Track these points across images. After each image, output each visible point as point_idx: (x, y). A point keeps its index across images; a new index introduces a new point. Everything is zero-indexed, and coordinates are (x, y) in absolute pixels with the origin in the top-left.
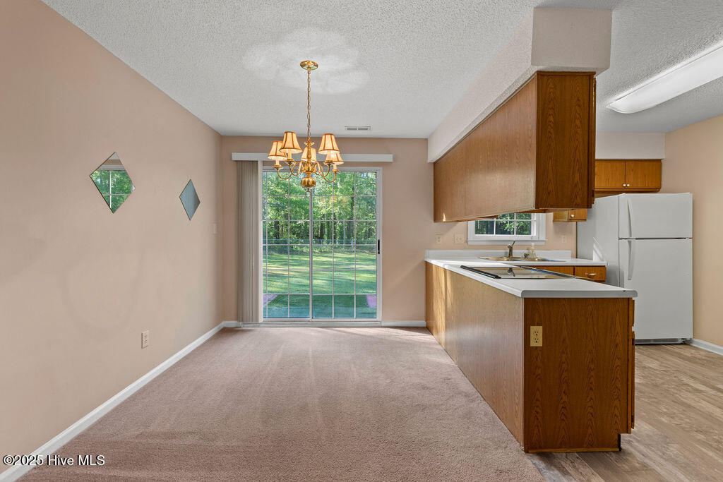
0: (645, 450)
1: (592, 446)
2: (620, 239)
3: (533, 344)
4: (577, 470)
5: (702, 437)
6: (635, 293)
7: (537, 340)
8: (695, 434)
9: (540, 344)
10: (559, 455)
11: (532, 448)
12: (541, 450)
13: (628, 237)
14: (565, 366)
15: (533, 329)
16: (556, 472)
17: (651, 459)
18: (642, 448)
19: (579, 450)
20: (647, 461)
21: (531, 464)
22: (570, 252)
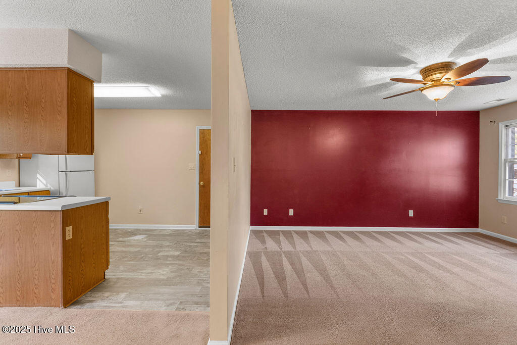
0: (114, 274)
1: (95, 285)
2: (59, 172)
3: (67, 238)
4: (96, 297)
5: (126, 259)
6: (110, 198)
7: (69, 236)
8: (123, 259)
9: (71, 237)
10: (82, 298)
11: (67, 304)
12: (72, 302)
13: (65, 170)
14: (83, 246)
15: (67, 229)
16: (88, 304)
17: (118, 275)
18: (111, 274)
19: (89, 290)
20: (117, 277)
21: (74, 310)
22: (14, 182)
